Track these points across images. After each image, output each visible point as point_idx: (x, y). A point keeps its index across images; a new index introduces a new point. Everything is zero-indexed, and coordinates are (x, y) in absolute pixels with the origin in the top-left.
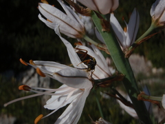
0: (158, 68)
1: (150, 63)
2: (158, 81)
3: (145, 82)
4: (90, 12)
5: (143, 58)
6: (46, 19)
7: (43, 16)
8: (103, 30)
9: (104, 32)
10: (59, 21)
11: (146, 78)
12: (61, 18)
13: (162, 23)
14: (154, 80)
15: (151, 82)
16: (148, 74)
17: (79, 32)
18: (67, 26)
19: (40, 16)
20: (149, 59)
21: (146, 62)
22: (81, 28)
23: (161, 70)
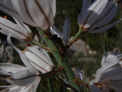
0: (93, 50)
1: (88, 47)
2: (92, 59)
3: (83, 59)
5: (84, 42)
11: (84, 57)
13: (86, 29)
14: (89, 59)
15: (87, 60)
16: (86, 54)
20: (88, 44)
21: (85, 45)
23: (95, 52)
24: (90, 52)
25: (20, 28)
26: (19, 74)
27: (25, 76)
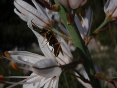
1: (99, 43)
3: (95, 56)
4: (57, 8)
6: (20, 12)
7: (17, 10)
8: (68, 23)
9: (69, 25)
10: (31, 15)
12: (33, 12)
13: (114, 18)
16: (97, 51)
17: (48, 25)
18: (37, 19)
19: (15, 10)
22: (49, 21)
24: (102, 48)
25: (41, 14)
26: (43, 63)
27: (49, 66)
